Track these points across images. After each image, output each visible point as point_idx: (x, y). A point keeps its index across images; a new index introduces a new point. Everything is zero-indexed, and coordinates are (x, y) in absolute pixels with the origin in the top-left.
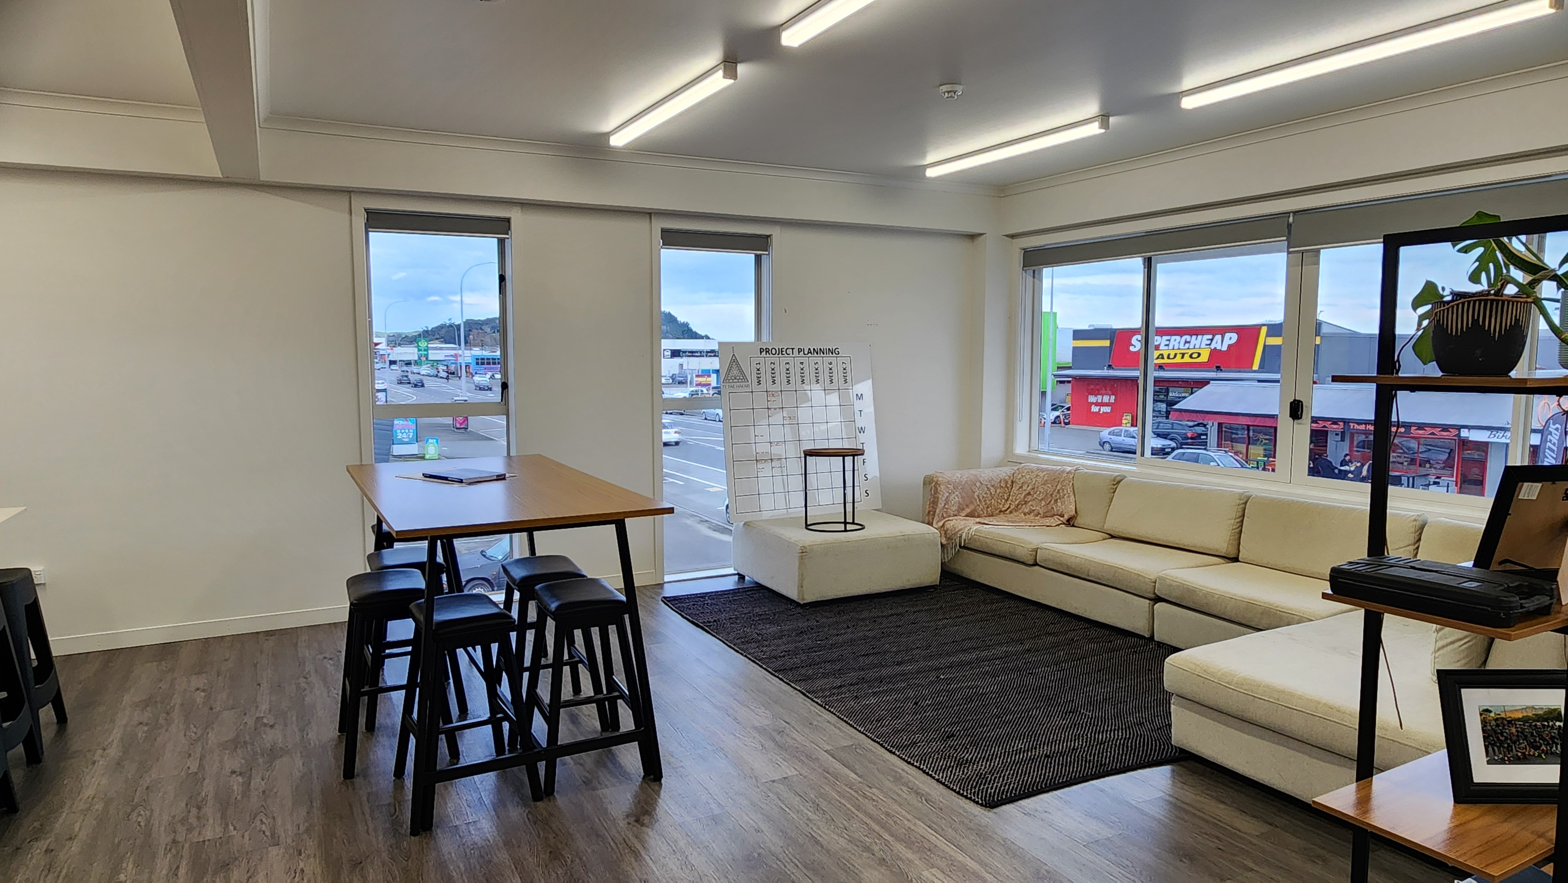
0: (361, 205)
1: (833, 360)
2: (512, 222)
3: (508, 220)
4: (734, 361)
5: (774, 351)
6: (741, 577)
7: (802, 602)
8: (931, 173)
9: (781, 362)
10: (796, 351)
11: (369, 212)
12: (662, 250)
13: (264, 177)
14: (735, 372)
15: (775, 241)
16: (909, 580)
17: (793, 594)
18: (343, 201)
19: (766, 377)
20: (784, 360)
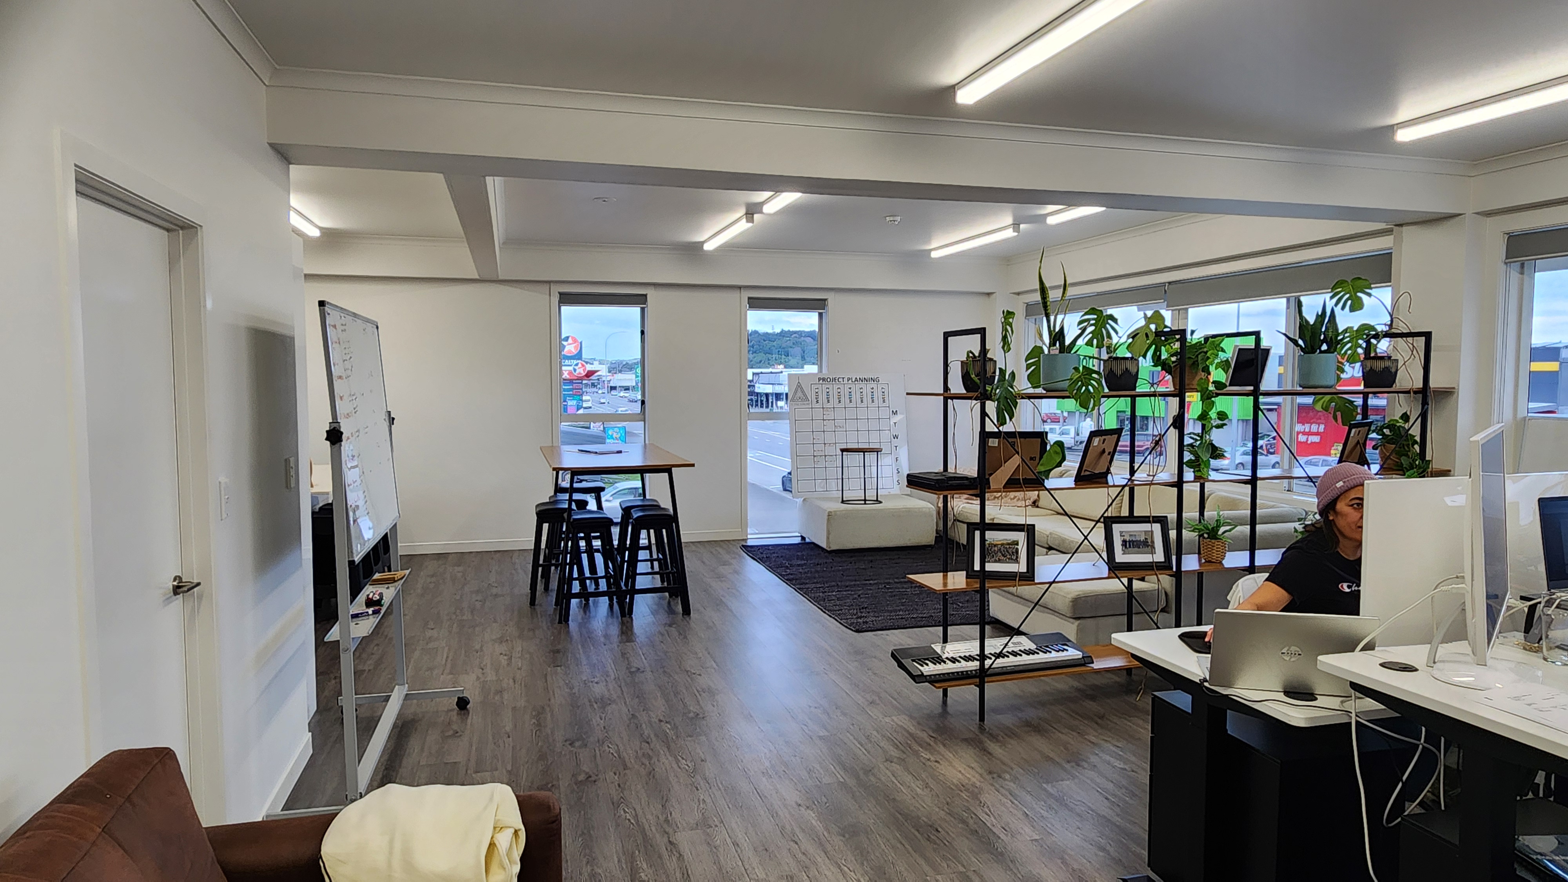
0: (556, 289)
1: (875, 386)
2: (648, 296)
3: (646, 296)
4: (799, 386)
5: (829, 380)
6: (803, 538)
7: (829, 549)
8: (934, 255)
9: (834, 388)
10: (846, 380)
11: (560, 294)
12: (749, 312)
13: (501, 278)
14: (799, 394)
15: (830, 303)
16: (910, 540)
17: (824, 545)
18: (547, 287)
19: (823, 398)
20: (836, 387)
